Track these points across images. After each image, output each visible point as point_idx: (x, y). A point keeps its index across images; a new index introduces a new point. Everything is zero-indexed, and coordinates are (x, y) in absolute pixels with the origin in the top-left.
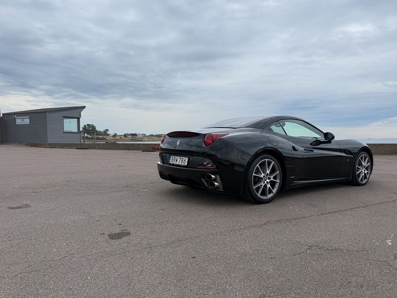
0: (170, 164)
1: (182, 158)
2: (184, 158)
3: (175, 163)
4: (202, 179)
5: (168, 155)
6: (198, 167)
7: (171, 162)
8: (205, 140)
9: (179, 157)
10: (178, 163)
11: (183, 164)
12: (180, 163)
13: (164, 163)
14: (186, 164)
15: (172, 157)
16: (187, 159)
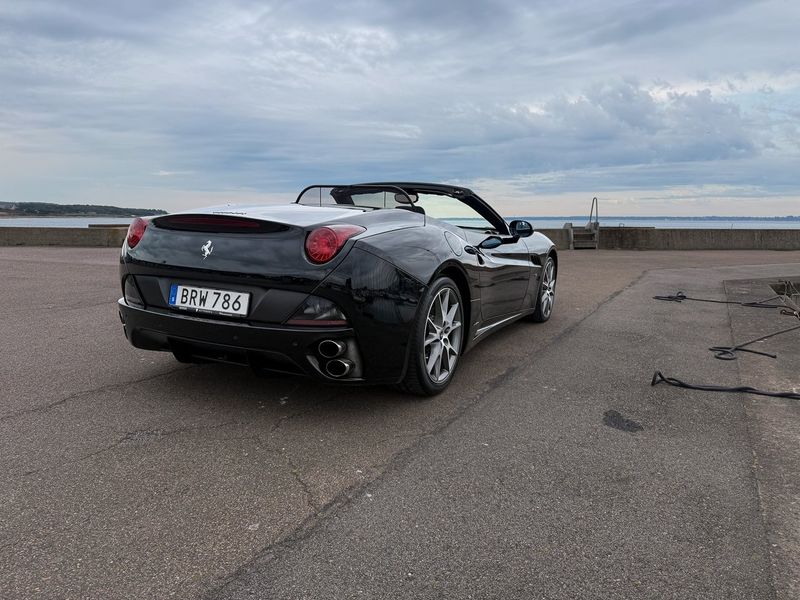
0: (178, 311)
1: (223, 293)
2: (234, 295)
3: (198, 307)
4: (309, 358)
5: (163, 283)
6: (291, 322)
7: (178, 303)
8: (308, 245)
9: (211, 292)
10: (208, 307)
11: (230, 310)
12: (218, 308)
13: (146, 305)
14: (243, 311)
15: (180, 289)
16: (245, 298)
